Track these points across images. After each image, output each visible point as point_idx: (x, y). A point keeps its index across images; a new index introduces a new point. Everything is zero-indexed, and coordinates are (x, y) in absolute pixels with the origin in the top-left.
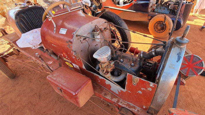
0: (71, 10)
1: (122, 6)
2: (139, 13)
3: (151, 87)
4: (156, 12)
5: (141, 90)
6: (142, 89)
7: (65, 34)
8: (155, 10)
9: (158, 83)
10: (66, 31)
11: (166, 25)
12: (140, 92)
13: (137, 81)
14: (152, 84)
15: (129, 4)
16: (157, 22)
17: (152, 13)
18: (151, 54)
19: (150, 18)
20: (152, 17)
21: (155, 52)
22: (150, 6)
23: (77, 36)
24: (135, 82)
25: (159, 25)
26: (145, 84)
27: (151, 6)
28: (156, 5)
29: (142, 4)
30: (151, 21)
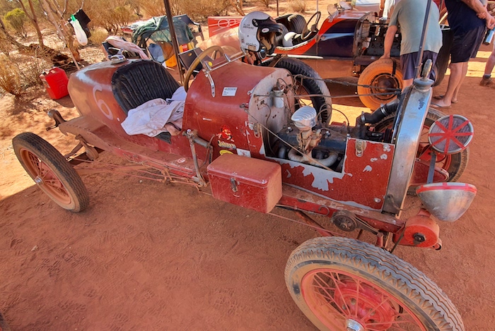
0: (231, 59)
1: (292, 48)
2: (332, 60)
3: (386, 152)
4: (373, 55)
5: (370, 164)
6: (372, 160)
7: (234, 95)
8: (368, 51)
9: (395, 142)
10: (235, 91)
11: (397, 81)
12: (368, 168)
13: (363, 147)
14: (387, 147)
15: (306, 42)
16: (377, 76)
17: (361, 58)
18: (380, 113)
19: (359, 70)
20: (363, 67)
21: (386, 107)
22: (356, 43)
23: (255, 96)
24: (360, 150)
25: (382, 82)
26: (376, 150)
27: (359, 43)
28: (369, 39)
29: (337, 40)
30: (362, 75)
